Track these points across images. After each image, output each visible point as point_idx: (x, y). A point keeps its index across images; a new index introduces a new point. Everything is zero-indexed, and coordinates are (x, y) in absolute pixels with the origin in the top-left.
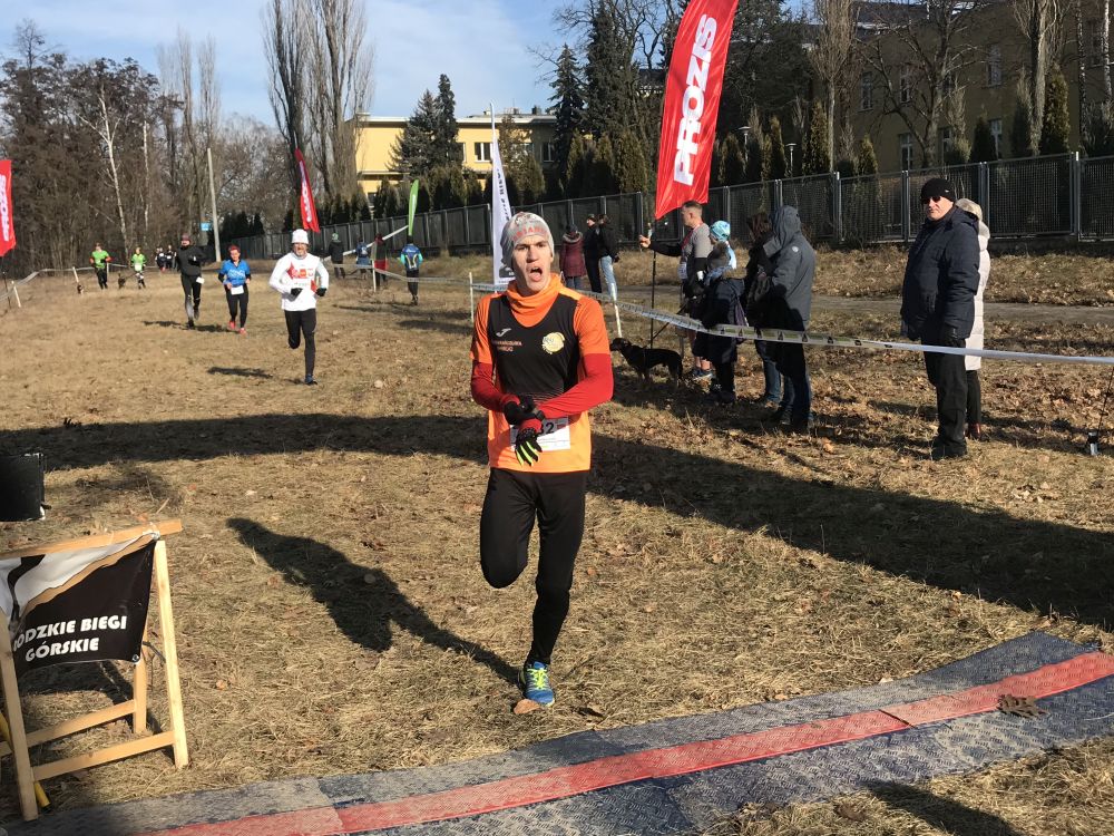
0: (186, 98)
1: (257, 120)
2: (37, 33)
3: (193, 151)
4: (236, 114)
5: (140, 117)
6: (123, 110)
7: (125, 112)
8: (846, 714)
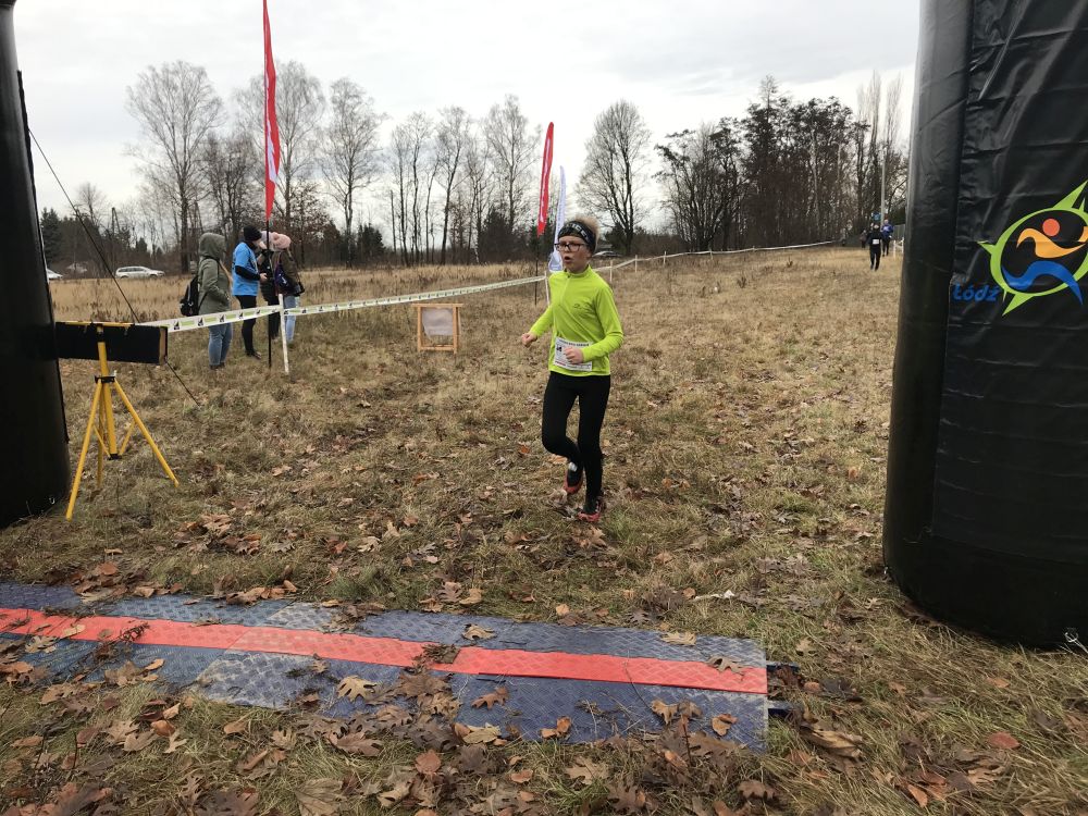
0: (874, 122)
3: (875, 162)
7: (828, 137)
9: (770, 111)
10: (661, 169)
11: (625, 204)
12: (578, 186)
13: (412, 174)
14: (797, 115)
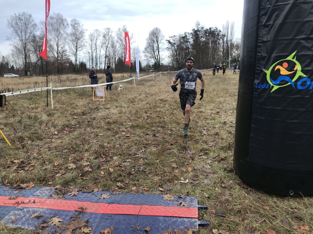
0: (227, 34)
3: (228, 45)
5: (217, 39)
7: (214, 38)
9: (198, 30)
10: (167, 47)
11: (157, 57)
12: (144, 51)
13: (95, 47)
14: (206, 32)
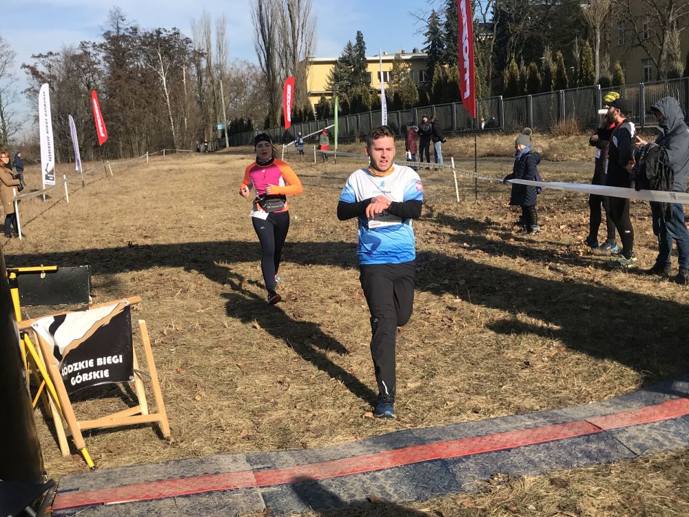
0: (208, 50)
1: (250, 62)
2: (121, 14)
3: (212, 82)
4: (237, 59)
5: (180, 62)
6: (171, 58)
7: (172, 62)
8: (564, 423)
10: (29, 87)
